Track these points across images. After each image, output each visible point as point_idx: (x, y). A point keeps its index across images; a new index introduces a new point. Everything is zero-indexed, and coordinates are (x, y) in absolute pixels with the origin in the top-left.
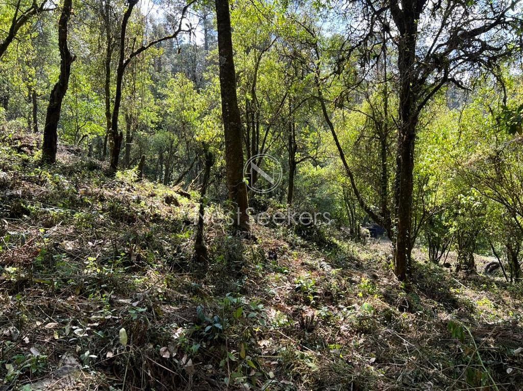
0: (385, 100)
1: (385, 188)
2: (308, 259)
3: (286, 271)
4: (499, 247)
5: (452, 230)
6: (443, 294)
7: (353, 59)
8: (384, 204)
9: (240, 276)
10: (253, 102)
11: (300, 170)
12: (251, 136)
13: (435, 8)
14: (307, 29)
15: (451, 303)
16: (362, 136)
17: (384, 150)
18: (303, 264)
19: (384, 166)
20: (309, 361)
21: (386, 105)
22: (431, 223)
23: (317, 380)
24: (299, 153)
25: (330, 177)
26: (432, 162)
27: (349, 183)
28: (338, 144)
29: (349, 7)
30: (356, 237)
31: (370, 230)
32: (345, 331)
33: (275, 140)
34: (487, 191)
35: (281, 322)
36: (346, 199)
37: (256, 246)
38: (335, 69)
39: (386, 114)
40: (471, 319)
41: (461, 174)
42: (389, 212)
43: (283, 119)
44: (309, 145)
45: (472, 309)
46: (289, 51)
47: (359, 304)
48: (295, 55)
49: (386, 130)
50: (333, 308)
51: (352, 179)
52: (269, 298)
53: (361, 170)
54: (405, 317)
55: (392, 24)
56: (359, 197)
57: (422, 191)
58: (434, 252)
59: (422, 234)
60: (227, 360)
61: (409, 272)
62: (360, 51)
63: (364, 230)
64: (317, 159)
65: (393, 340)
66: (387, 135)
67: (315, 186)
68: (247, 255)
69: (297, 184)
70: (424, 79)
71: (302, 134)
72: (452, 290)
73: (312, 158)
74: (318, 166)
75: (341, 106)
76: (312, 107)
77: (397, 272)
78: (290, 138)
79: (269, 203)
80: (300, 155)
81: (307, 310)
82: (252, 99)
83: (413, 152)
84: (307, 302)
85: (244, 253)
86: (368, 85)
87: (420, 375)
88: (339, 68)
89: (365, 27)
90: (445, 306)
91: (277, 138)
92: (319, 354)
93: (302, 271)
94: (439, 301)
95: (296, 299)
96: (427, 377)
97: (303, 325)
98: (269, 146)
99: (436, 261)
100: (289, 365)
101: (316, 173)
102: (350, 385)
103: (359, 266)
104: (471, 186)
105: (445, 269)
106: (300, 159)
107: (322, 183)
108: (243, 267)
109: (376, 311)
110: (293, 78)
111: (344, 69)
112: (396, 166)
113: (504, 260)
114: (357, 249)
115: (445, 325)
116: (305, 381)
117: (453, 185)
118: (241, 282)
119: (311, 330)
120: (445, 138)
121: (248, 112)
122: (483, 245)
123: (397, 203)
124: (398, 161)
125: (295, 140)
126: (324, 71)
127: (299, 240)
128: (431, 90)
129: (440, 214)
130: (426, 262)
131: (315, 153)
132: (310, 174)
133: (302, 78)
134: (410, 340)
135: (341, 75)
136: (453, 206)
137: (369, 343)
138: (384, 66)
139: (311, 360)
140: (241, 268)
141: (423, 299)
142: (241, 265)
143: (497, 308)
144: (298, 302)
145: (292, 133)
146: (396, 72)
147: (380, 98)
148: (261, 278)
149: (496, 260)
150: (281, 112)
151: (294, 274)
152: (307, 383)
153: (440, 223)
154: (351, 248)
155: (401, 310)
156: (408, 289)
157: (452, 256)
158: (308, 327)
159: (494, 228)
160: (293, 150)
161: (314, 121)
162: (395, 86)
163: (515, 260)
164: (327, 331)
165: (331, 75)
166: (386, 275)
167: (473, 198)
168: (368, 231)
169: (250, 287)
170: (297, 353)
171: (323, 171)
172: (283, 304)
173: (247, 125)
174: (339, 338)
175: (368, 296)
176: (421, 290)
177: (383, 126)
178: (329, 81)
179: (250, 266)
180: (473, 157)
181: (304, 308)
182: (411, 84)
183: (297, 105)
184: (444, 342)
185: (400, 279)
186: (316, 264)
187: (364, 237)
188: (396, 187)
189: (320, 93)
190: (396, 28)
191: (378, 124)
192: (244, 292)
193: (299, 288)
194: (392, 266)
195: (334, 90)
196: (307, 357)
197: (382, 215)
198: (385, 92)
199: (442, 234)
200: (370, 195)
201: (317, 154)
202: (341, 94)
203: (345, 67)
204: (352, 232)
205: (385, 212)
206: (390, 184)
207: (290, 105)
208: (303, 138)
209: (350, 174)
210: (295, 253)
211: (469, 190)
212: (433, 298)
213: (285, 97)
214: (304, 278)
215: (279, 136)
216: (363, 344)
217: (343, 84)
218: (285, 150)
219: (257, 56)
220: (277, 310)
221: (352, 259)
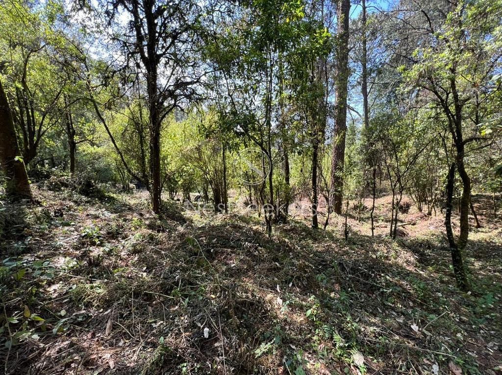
0: (140, 110)
1: (144, 162)
2: (92, 211)
3: (72, 223)
4: (199, 188)
5: (180, 183)
6: (178, 217)
7: (116, 79)
8: (144, 171)
9: (22, 238)
10: (24, 90)
11: (79, 148)
12: (25, 119)
13: (166, 63)
14: (76, 47)
15: (182, 220)
16: (126, 130)
17: (141, 140)
18: (88, 215)
19: (143, 150)
20: (98, 288)
21: (141, 113)
22: (169, 179)
23: (106, 300)
24: (78, 137)
25: (105, 154)
26: (169, 149)
27: (119, 158)
28: (109, 133)
29: (110, 42)
30: (127, 190)
31: (135, 185)
32: (124, 255)
33: (53, 125)
34: (195, 164)
35: (71, 265)
36: (118, 168)
37: (40, 209)
38: (102, 82)
39: (141, 119)
40: (192, 226)
41: (183, 155)
42: (147, 176)
43: (59, 110)
44: (86, 131)
45: (192, 221)
46: (61, 59)
47: (132, 235)
48: (66, 63)
49: (142, 129)
50: (114, 241)
51: (122, 156)
52: (57, 249)
53: (127, 151)
54: (161, 236)
55: (142, 64)
56: (127, 168)
57: (164, 163)
58: (171, 194)
59: (165, 185)
60: (7, 325)
61: (161, 209)
62: (121, 74)
63: (131, 185)
64: (93, 142)
65: (155, 252)
66: (143, 131)
67: (94, 160)
68: (29, 219)
69: (78, 158)
70: (163, 102)
71: (79, 123)
72: (182, 213)
73: (90, 141)
74: (95, 146)
75: (110, 109)
76: (86, 105)
77: (154, 210)
78: (68, 125)
79: (52, 172)
80: (79, 138)
81: (94, 250)
82: (23, 88)
83: (159, 143)
84: (93, 244)
85: (25, 217)
86: (128, 98)
87: (173, 269)
88: (106, 82)
89: (123, 60)
90: (180, 223)
91: (55, 123)
92: (106, 280)
93: (88, 220)
94: (177, 221)
95: (83, 244)
96: (177, 268)
97: (90, 263)
98: (47, 129)
99: (173, 199)
100: (80, 299)
101: (94, 151)
102: (131, 294)
103: (130, 209)
104: (188, 161)
105: (177, 202)
106: (79, 141)
107: (100, 158)
108: (26, 229)
109: (144, 237)
110: (66, 80)
111: (109, 84)
112: (150, 150)
113: (202, 194)
114: (128, 198)
115: (182, 236)
116: (96, 305)
117: (179, 161)
118: (23, 243)
119: (97, 265)
120: (175, 136)
121: (19, 98)
122: (193, 188)
123: (152, 171)
124: (151, 147)
125: (72, 127)
126: (94, 82)
127: (84, 198)
128: (167, 110)
129: (174, 175)
130: (168, 200)
131: (92, 137)
132: (89, 152)
133: (75, 83)
134: (165, 250)
135: (108, 88)
136: (180, 171)
137: (142, 258)
138: (138, 89)
139: (100, 287)
140: (23, 230)
141: (169, 222)
142: (24, 228)
143: (201, 217)
144: (85, 246)
145: (70, 122)
146: (146, 94)
147: (137, 109)
148: (47, 234)
149: (199, 195)
150: (56, 104)
151: (81, 224)
152: (98, 305)
153: (174, 180)
154: (124, 198)
155: (159, 232)
156: (161, 218)
157: (180, 195)
158: (96, 263)
159: (198, 180)
160: (72, 134)
161: (89, 115)
162: (146, 103)
163: (206, 194)
164: (111, 260)
165: (99, 86)
166: (148, 212)
167: (189, 167)
168: (134, 186)
169: (35, 244)
170: (88, 286)
171: (100, 150)
172: (71, 250)
173: (19, 108)
174: (120, 262)
175: (138, 228)
176: (168, 217)
177: (140, 126)
178: (98, 90)
179: (34, 226)
180: (189, 147)
181: (91, 249)
182: (156, 104)
183: (72, 101)
184: (183, 246)
185: (156, 213)
186: (99, 214)
187: (132, 189)
188: (150, 161)
189: (92, 97)
190: (145, 68)
191: (137, 124)
192: (28, 250)
193: (86, 235)
194: (151, 207)
195: (104, 96)
196: (96, 286)
197: (143, 177)
198: (139, 105)
199: (175, 185)
200: (134, 165)
201: (93, 138)
202: (109, 101)
203: (110, 83)
204: (124, 187)
205: (145, 176)
206: (146, 160)
207: (65, 100)
208: (80, 126)
209: (120, 153)
210: (80, 208)
211: (187, 164)
212: (174, 220)
213: (59, 93)
214: (89, 227)
215: (56, 122)
216: (137, 260)
217: (110, 94)
218: (63, 133)
219: (25, 54)
220: (65, 257)
221: (125, 205)
